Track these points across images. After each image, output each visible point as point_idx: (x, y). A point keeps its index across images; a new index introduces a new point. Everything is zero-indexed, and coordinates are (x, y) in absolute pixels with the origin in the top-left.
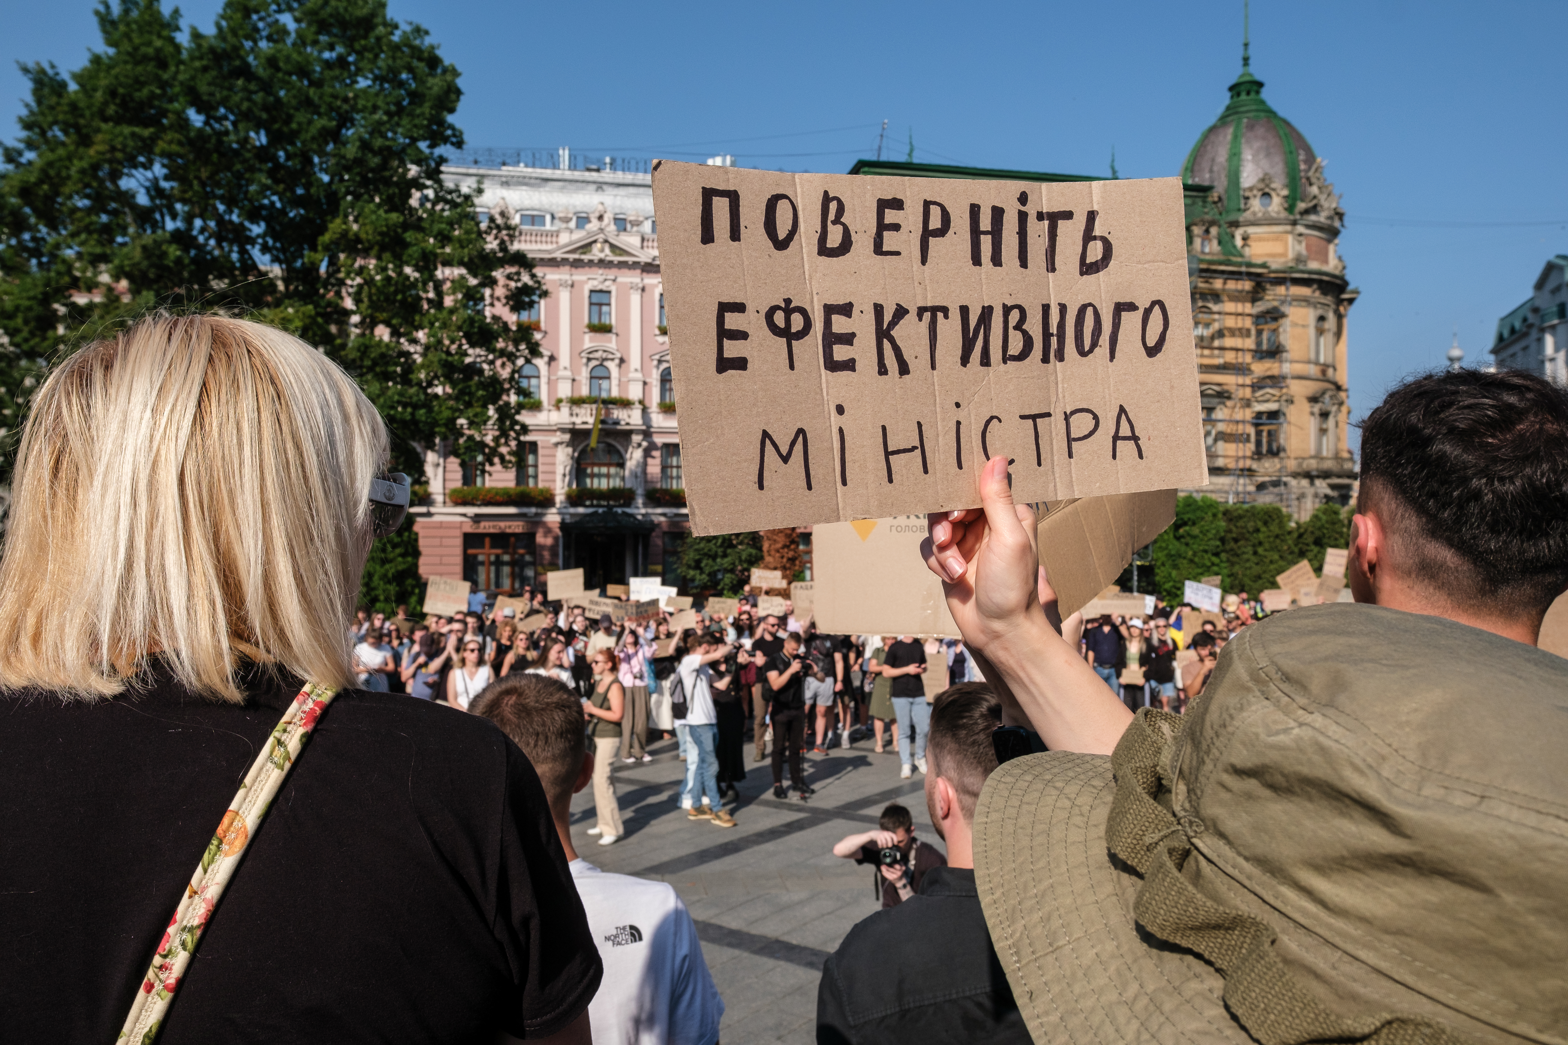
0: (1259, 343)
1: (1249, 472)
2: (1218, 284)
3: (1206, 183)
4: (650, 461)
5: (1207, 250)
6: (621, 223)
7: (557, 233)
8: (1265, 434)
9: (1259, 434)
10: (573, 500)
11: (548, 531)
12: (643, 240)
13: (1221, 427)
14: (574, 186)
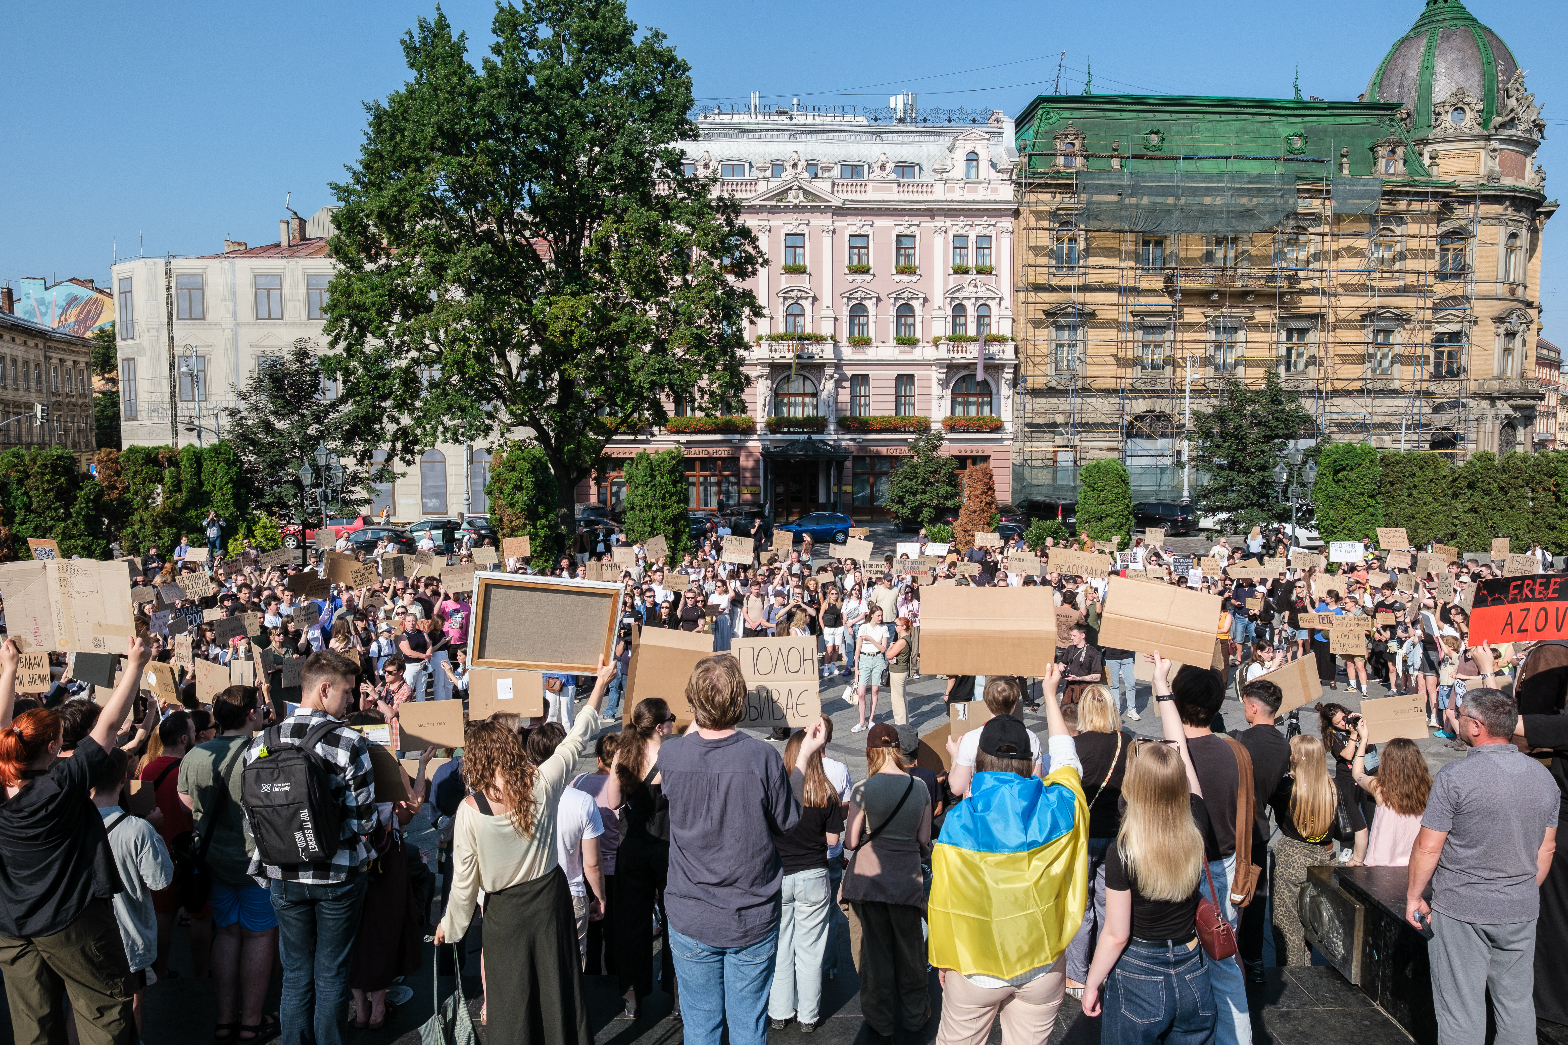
0: (1443, 265)
1: (1427, 394)
2: (1402, 206)
3: (1395, 100)
4: (840, 391)
5: (1392, 171)
6: (814, 169)
7: (755, 182)
8: (1445, 356)
9: (1439, 355)
10: (773, 427)
11: (750, 454)
12: (833, 185)
13: (1398, 350)
14: (769, 135)
